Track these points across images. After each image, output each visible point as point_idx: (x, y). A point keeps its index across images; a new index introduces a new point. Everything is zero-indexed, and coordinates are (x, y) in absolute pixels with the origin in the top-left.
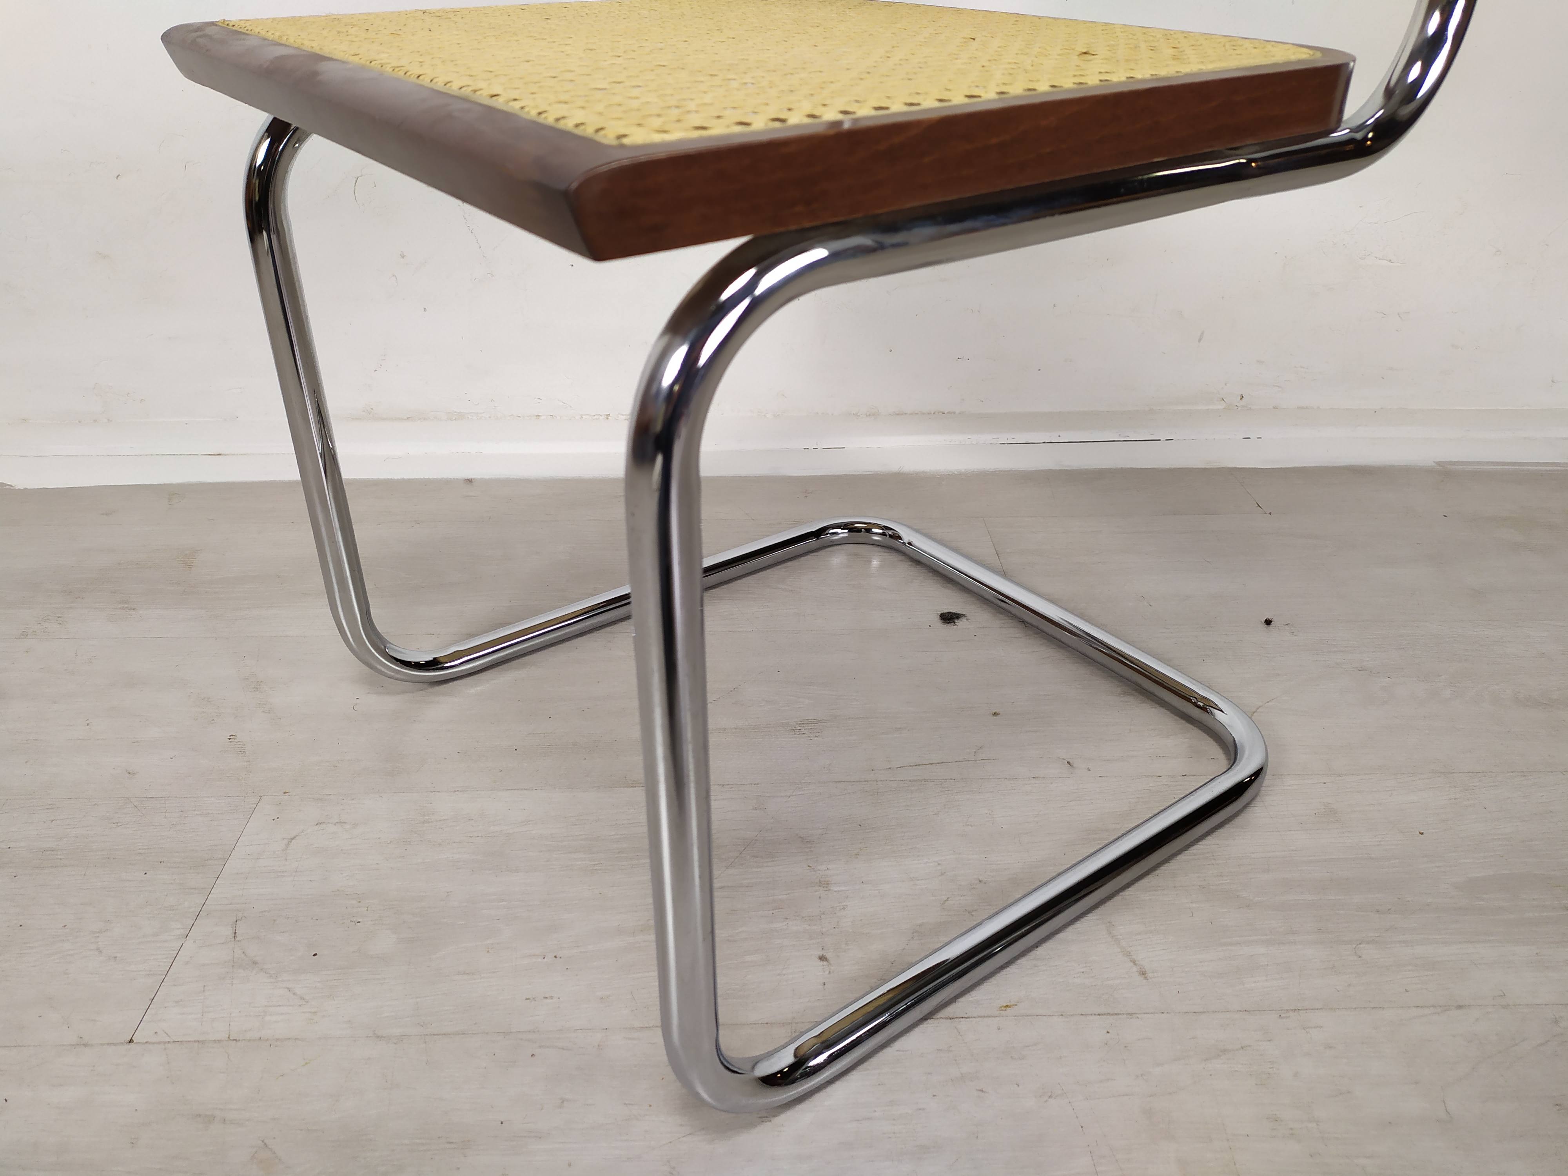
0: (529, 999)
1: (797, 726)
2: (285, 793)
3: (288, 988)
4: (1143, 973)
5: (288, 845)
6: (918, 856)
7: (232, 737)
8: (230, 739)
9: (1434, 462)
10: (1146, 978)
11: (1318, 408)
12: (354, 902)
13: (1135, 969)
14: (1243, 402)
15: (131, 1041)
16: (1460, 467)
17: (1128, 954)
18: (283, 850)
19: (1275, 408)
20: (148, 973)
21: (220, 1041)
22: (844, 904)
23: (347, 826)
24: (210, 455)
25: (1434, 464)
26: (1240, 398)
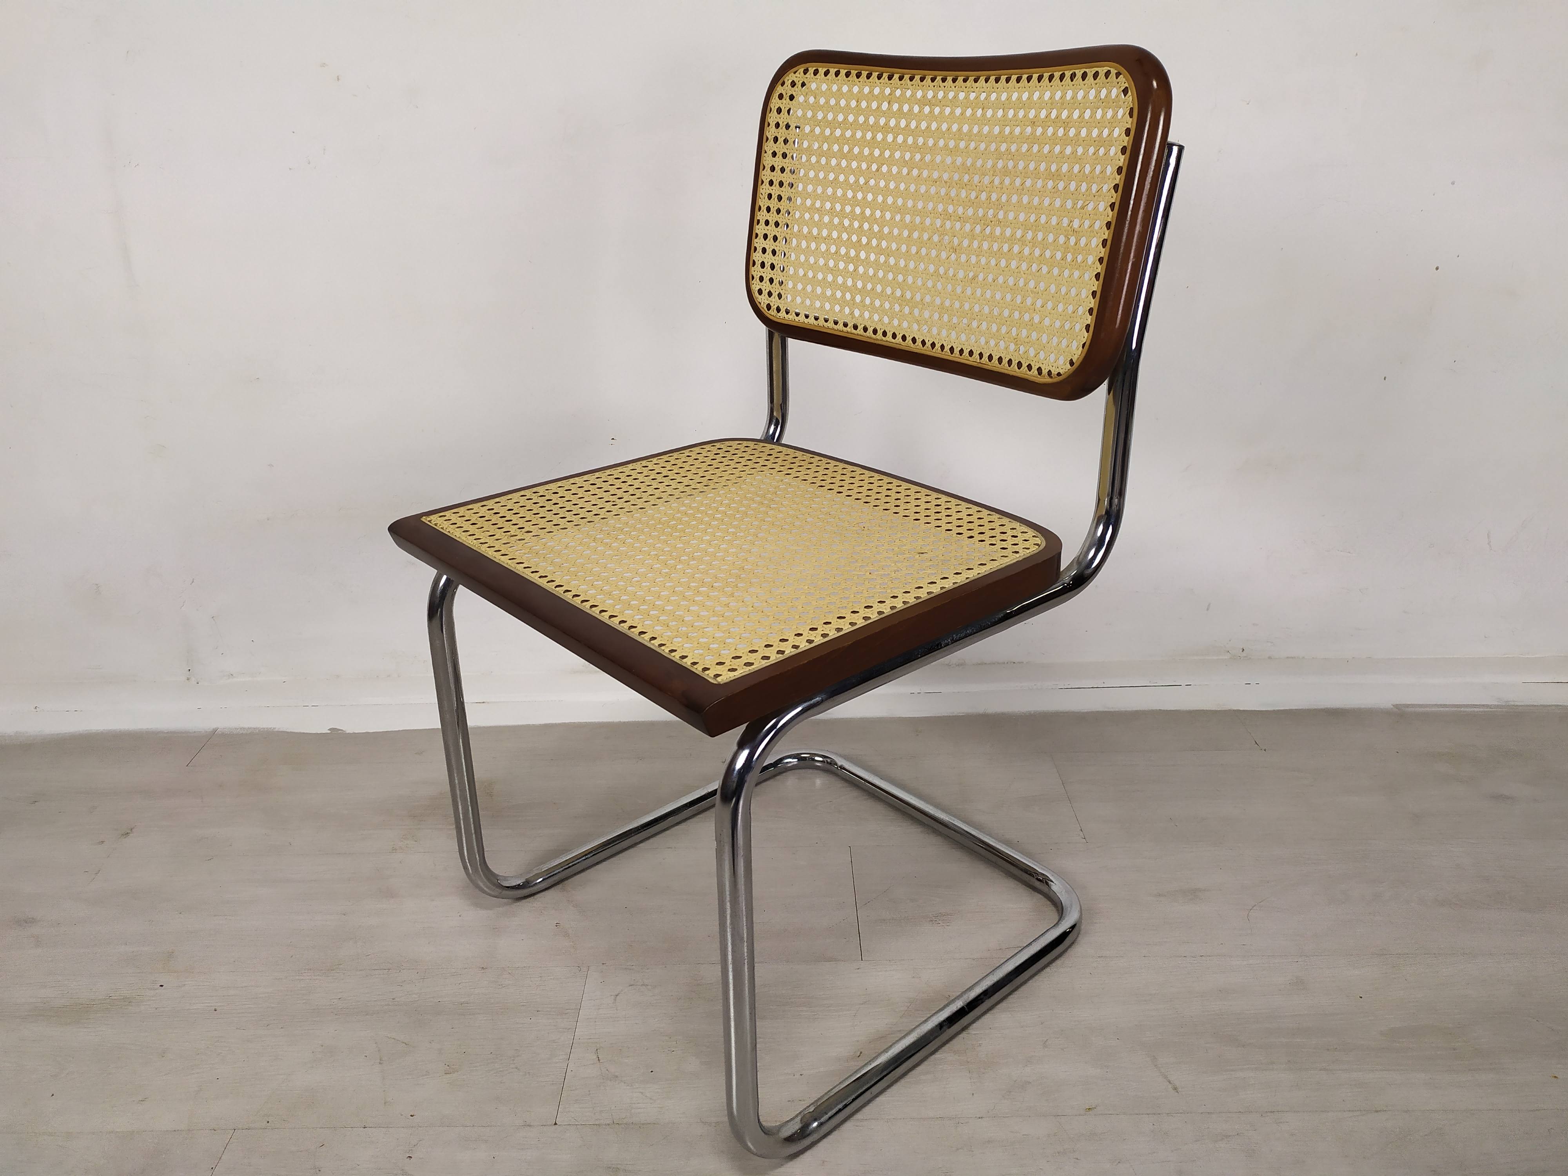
0: (790, 1101)
1: (934, 918)
2: (603, 964)
3: (641, 1092)
4: (1175, 1089)
5: (615, 1000)
6: (1026, 1011)
7: (557, 925)
8: (557, 926)
9: (1392, 705)
10: (1177, 1092)
11: (1303, 658)
12: (667, 1038)
13: (1170, 1086)
14: (1244, 654)
15: (556, 1124)
16: (1413, 709)
17: (1166, 1077)
18: (613, 1003)
19: (1270, 658)
20: (552, 1083)
21: (609, 1124)
22: (980, 1042)
23: (649, 987)
24: (477, 703)
25: (1392, 707)
26: (1241, 650)
